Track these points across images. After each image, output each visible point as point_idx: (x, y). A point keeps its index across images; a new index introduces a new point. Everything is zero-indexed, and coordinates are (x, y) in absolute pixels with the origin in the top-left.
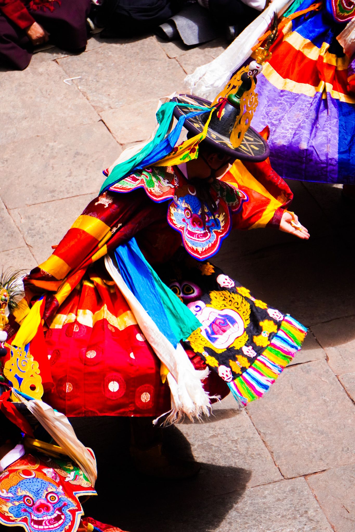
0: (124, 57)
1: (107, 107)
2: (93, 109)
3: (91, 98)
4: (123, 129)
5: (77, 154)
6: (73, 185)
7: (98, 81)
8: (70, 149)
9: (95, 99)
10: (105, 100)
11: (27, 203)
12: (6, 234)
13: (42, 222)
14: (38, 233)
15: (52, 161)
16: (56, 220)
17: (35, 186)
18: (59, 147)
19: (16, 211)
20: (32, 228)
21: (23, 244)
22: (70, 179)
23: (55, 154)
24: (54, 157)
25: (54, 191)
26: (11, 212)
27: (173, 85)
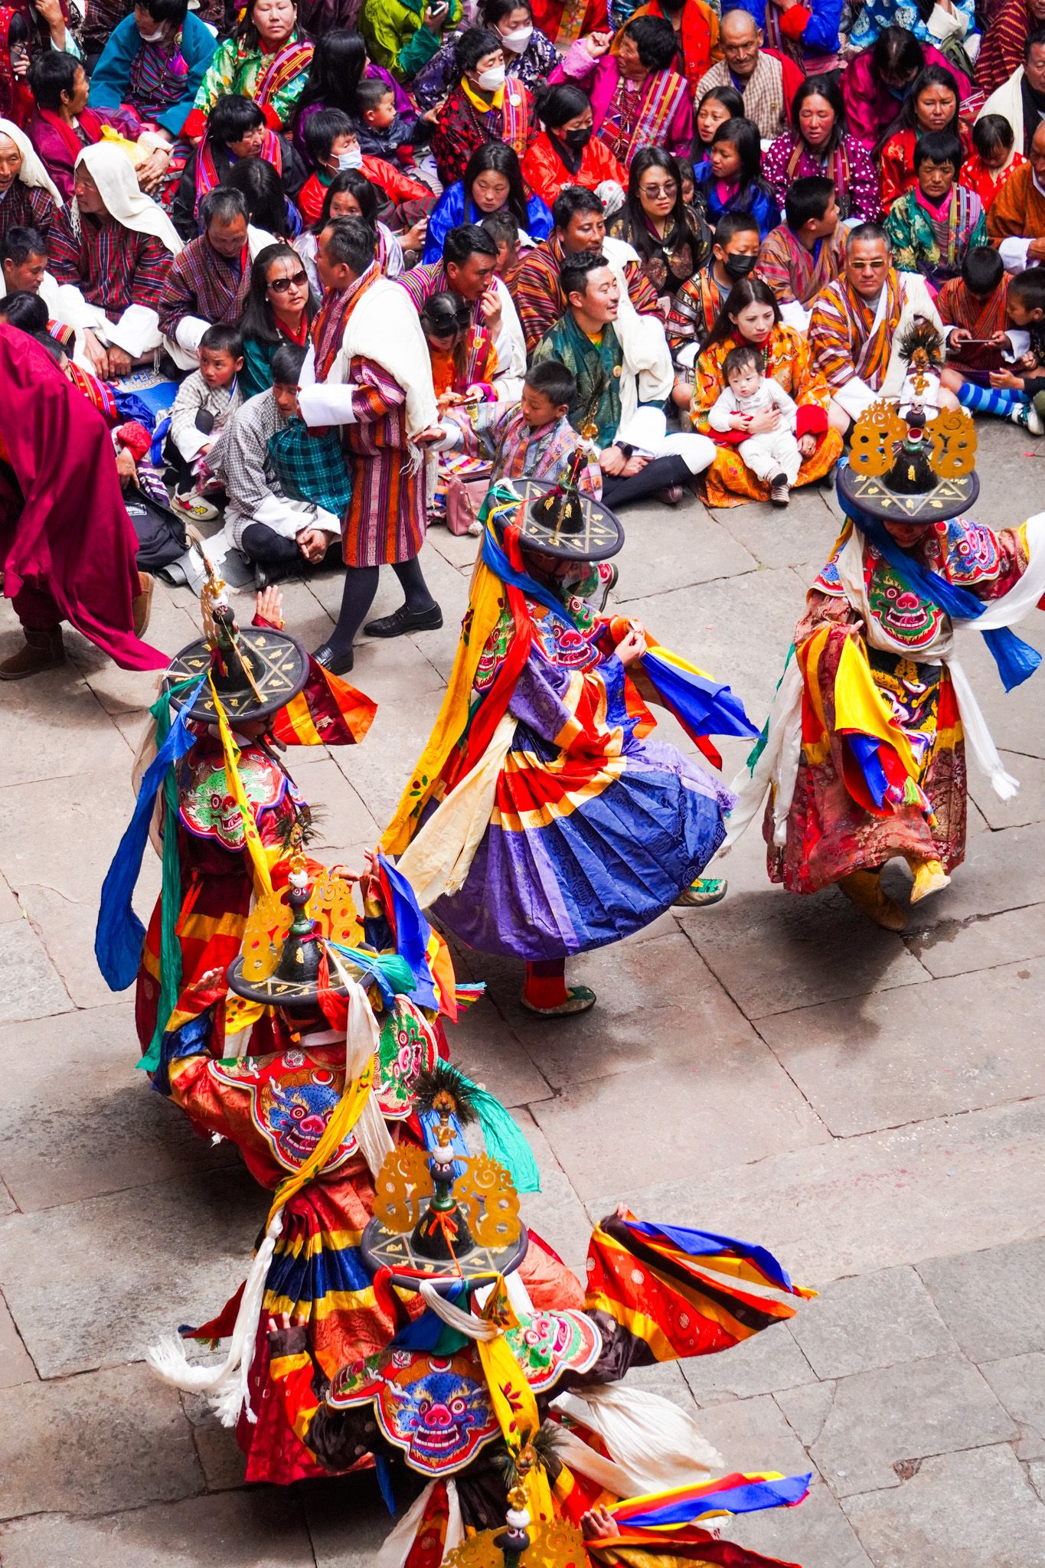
1: (93, 667)
2: (76, 668)
4: (113, 695)
5: (53, 725)
6: (46, 765)
8: (45, 719)
10: (92, 658)
15: (20, 734)
16: (23, 809)
18: (30, 715)
22: (42, 757)
23: (24, 725)
24: (23, 729)
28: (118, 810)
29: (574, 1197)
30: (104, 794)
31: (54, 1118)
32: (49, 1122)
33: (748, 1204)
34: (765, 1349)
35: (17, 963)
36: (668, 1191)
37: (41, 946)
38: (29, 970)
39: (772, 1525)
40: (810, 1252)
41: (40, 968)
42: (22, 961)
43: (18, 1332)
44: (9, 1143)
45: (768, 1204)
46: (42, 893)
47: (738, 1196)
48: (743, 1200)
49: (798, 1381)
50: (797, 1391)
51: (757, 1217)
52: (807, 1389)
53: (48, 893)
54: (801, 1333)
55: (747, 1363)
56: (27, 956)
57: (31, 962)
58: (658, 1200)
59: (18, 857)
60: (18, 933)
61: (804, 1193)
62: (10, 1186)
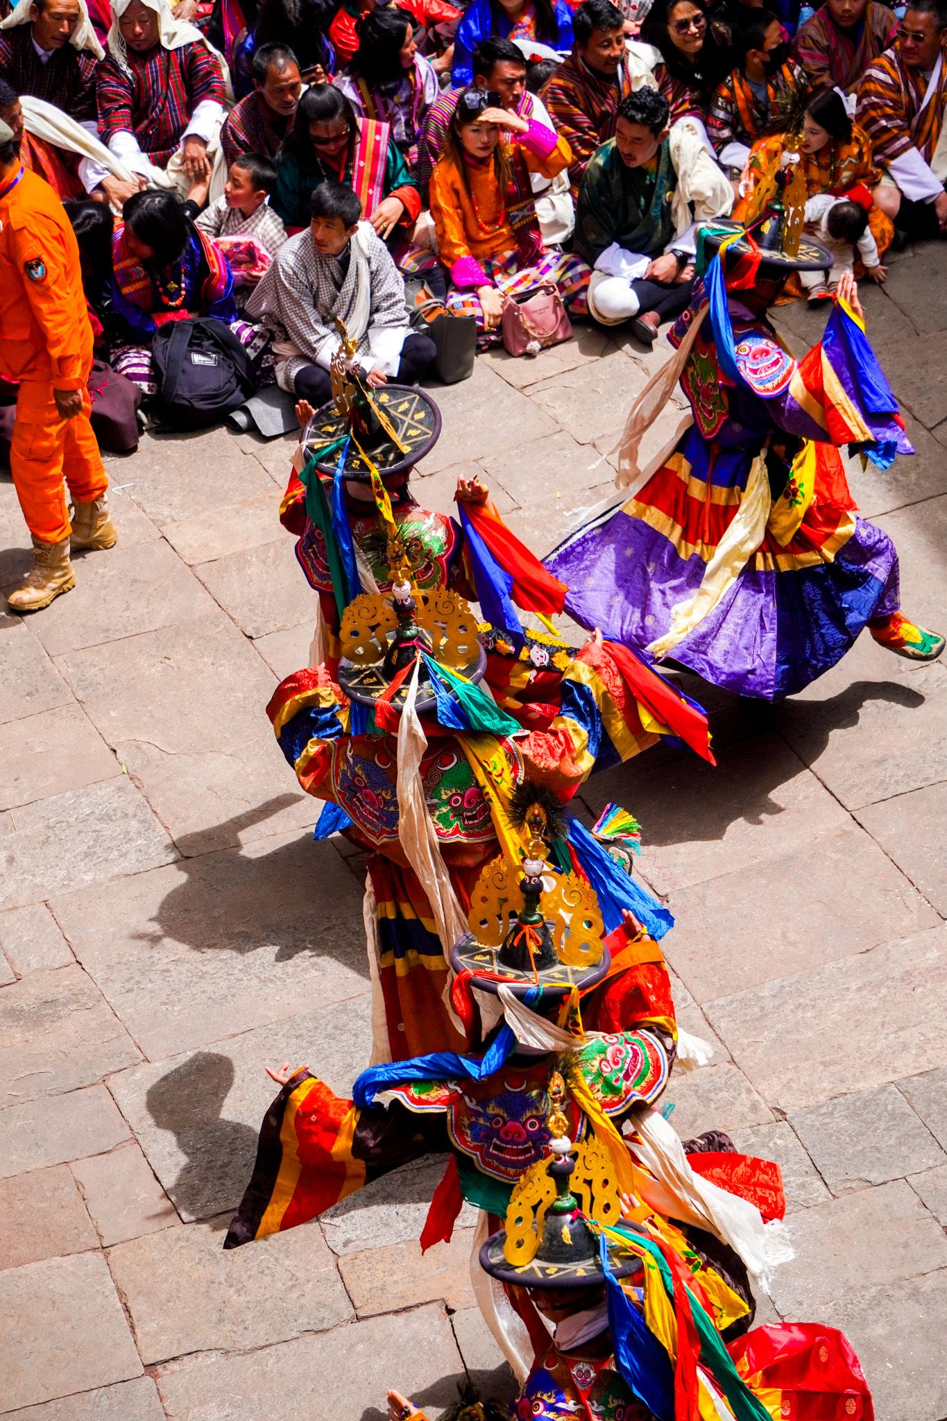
0: (187, 457)
1: (169, 520)
2: (151, 523)
3: (148, 510)
4: (191, 546)
5: (135, 581)
6: (132, 621)
7: (156, 488)
8: (126, 576)
9: (154, 510)
10: (166, 511)
11: (74, 647)
12: (50, 688)
13: (93, 670)
14: (91, 684)
15: (103, 592)
16: (113, 667)
17: (83, 626)
18: (111, 573)
19: (61, 659)
20: (83, 678)
21: (73, 699)
22: (127, 614)
23: (106, 583)
24: (106, 587)
25: (108, 630)
26: (55, 659)
27: (251, 487)
28: (206, 659)
29: (690, 1000)
30: (191, 645)
31: (172, 967)
32: (167, 971)
33: (864, 992)
34: (895, 1134)
35: (122, 818)
36: (783, 987)
37: (144, 800)
38: (134, 825)
39: (917, 1307)
40: (931, 1035)
41: (144, 821)
42: (127, 815)
43: (157, 1179)
44: (130, 994)
45: (884, 991)
46: (139, 748)
47: (854, 986)
48: (859, 989)
49: (931, 1163)
50: (931, 1173)
51: (875, 1005)
52: (940, 1170)
53: (145, 746)
54: (929, 1115)
55: (878, 1150)
56: (131, 811)
57: (135, 816)
58: (774, 996)
59: (113, 714)
60: (119, 789)
61: (920, 978)
62: (135, 1036)
